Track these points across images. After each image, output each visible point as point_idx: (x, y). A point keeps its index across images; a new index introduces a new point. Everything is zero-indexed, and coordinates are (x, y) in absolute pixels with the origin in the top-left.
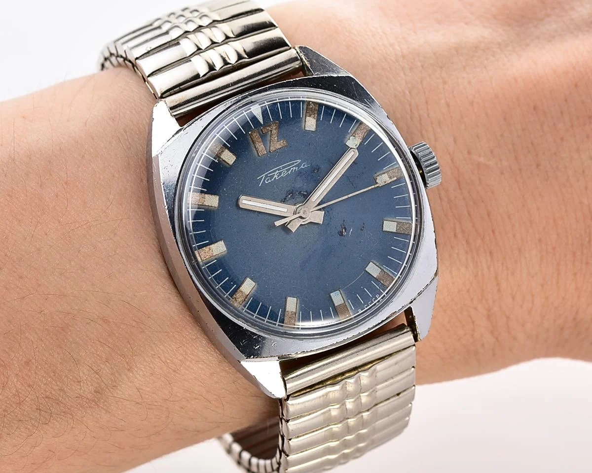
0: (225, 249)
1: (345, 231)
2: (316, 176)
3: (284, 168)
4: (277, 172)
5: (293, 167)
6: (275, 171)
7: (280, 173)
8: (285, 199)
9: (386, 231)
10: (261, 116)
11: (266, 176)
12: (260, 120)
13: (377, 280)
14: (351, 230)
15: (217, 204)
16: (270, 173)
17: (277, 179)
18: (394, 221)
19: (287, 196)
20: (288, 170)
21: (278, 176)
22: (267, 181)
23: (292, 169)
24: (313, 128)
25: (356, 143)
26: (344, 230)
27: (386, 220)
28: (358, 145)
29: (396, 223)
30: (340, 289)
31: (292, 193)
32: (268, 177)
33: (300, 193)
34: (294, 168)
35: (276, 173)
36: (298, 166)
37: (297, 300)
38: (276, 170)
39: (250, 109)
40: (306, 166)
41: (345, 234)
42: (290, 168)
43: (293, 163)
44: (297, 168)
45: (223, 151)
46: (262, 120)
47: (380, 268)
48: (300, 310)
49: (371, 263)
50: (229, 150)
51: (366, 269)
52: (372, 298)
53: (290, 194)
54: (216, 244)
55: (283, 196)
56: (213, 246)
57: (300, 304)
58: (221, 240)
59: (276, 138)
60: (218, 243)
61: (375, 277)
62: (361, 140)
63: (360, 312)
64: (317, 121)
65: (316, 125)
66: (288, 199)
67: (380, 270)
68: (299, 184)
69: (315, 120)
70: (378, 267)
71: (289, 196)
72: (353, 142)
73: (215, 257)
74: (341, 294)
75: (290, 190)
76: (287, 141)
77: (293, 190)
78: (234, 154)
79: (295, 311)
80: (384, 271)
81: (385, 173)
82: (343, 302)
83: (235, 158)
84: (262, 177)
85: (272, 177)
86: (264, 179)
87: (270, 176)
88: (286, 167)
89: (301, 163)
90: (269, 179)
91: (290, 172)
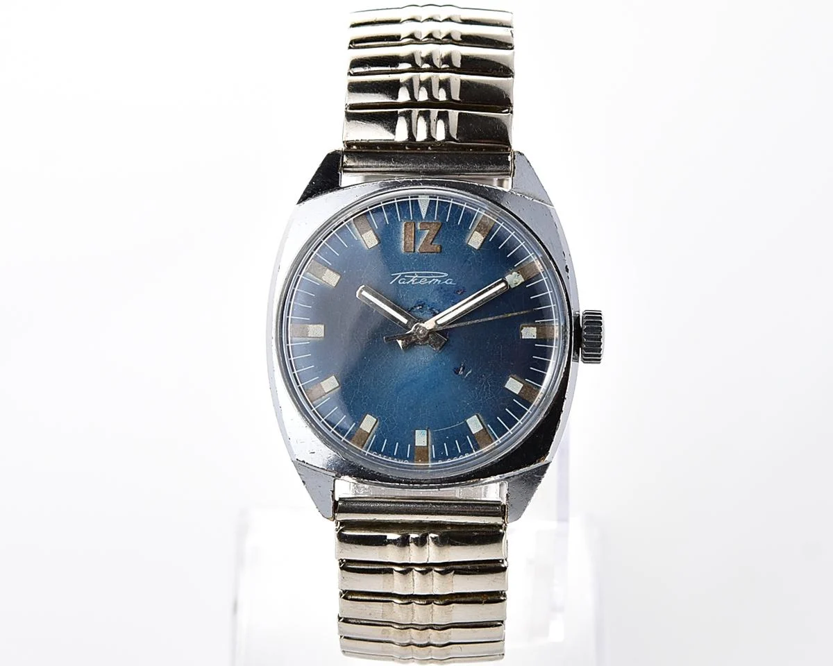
0: (323, 335)
1: (463, 370)
3: (427, 275)
4: (417, 276)
5: (435, 278)
6: (414, 275)
7: (419, 279)
8: (413, 308)
9: (507, 389)
10: (426, 210)
11: (403, 276)
12: (423, 213)
13: (473, 437)
14: (470, 372)
15: (335, 283)
16: (407, 275)
17: (413, 283)
18: (521, 383)
19: (415, 307)
20: (429, 280)
21: (415, 281)
22: (401, 281)
23: (434, 280)
24: (477, 246)
25: (517, 280)
26: (461, 369)
27: (512, 377)
28: (519, 284)
29: (522, 385)
30: (429, 430)
31: (422, 306)
32: (404, 278)
33: (431, 309)
34: (437, 280)
35: (414, 277)
36: (442, 279)
37: (376, 422)
38: (417, 274)
39: (418, 197)
40: (450, 283)
41: (461, 373)
42: (432, 278)
43: (439, 275)
44: (440, 281)
45: (367, 231)
46: (425, 214)
47: (483, 426)
48: (376, 433)
49: (475, 416)
50: (374, 232)
51: (467, 421)
52: (461, 454)
53: (419, 306)
54: (315, 326)
55: (412, 305)
56: (311, 327)
57: (379, 427)
58: (322, 324)
59: (431, 240)
60: (318, 325)
61: (474, 433)
62: (523, 280)
63: (440, 462)
64: (484, 240)
65: (482, 244)
66: (414, 310)
67: (482, 428)
68: (434, 299)
69: (483, 238)
70: (482, 424)
71: (418, 308)
72: (514, 279)
73: (309, 339)
74: (428, 435)
75: (421, 302)
76: (441, 248)
77: (425, 303)
78: (378, 238)
79: (369, 432)
80: (486, 431)
81: (534, 327)
82: (426, 445)
83: (377, 243)
84: (397, 276)
85: (408, 279)
86: (399, 279)
87: (406, 278)
88: (430, 275)
89: (447, 278)
90: (403, 280)
91: (431, 281)
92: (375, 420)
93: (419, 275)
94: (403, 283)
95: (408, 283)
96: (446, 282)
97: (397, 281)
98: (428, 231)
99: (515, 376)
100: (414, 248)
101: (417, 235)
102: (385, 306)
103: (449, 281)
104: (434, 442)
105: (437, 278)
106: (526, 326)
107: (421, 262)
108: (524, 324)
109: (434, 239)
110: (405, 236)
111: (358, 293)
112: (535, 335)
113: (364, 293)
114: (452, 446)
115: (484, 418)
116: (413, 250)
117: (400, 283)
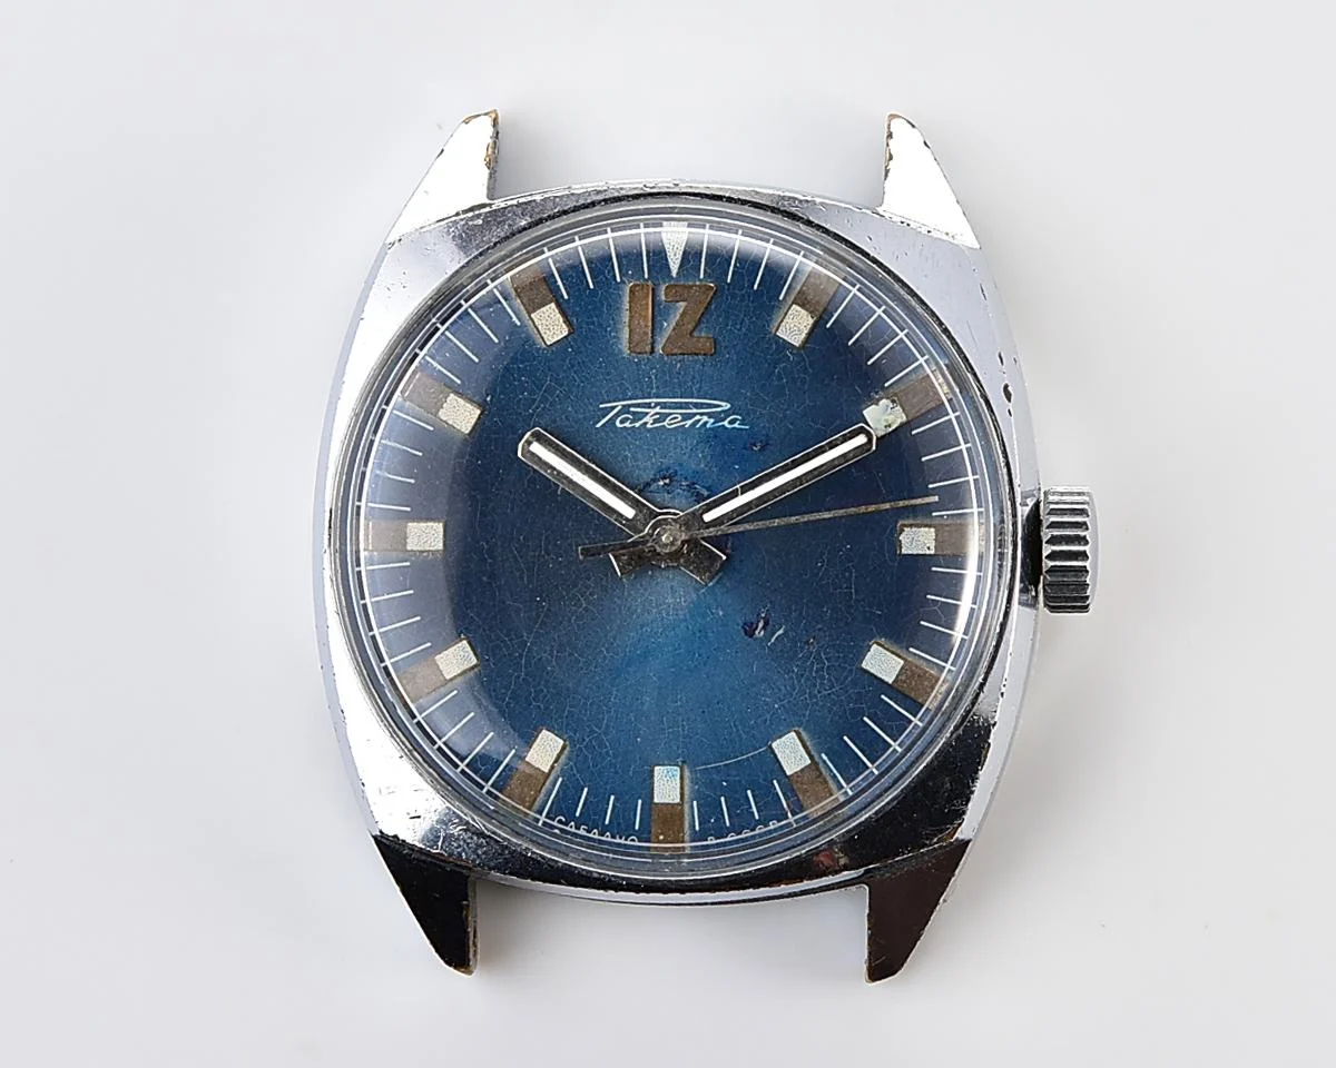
0: (440, 546)
1: (764, 628)
2: (751, 460)
3: (680, 406)
4: (658, 409)
5: (702, 414)
7: (663, 417)
8: (648, 484)
9: (866, 672)
10: (679, 256)
11: (625, 409)
12: (671, 264)
13: (789, 783)
14: (781, 632)
15: (470, 426)
17: (649, 426)
18: (900, 657)
19: (655, 480)
20: (686, 417)
21: (655, 421)
22: (622, 422)
23: (698, 417)
24: (797, 340)
25: (891, 418)
26: (761, 625)
27: (879, 644)
28: (894, 427)
29: (902, 662)
30: (686, 767)
31: (670, 477)
32: (629, 413)
33: (691, 486)
34: (705, 418)
35: (653, 411)
36: (718, 417)
37: (564, 748)
38: (658, 404)
39: (661, 226)
40: (736, 425)
41: (759, 633)
42: (695, 414)
43: (710, 406)
44: (712, 420)
45: (542, 305)
46: (677, 266)
47: (811, 757)
48: (563, 773)
49: (793, 734)
50: (559, 305)
51: (774, 745)
52: (759, 822)
53: (664, 478)
54: (423, 525)
55: (647, 476)
56: (414, 528)
57: (569, 759)
58: (439, 520)
59: (690, 327)
60: (430, 524)
61: (789, 773)
62: (905, 419)
63: (711, 841)
64: (815, 325)
65: (809, 334)
66: (653, 487)
67: (808, 762)
68: (698, 461)
69: (811, 321)
70: (808, 752)
71: (661, 483)
72: (881, 416)
73: (408, 555)
74: (682, 778)
75: (668, 468)
76: (715, 343)
77: (676, 472)
78: (568, 322)
79: (547, 771)
80: (818, 769)
81: (930, 526)
82: (678, 800)
83: (565, 334)
84: (614, 408)
85: (638, 417)
86: (617, 415)
87: (634, 413)
88: (686, 406)
89: (727, 413)
90: (627, 419)
91: (689, 422)
92: (562, 742)
93: (664, 406)
94: (627, 424)
95: (637, 425)
96: (726, 423)
97: (612, 420)
98: (682, 305)
99: (883, 641)
100: (653, 344)
101: (658, 313)
102: (586, 477)
103: (731, 422)
104: (697, 796)
105: (708, 413)
106: (911, 526)
107: (667, 378)
108: (906, 522)
109: (696, 326)
110: (631, 317)
111: (520, 445)
112: (932, 545)
113: (536, 448)
114: (738, 805)
115: (812, 738)
116: (648, 348)
117: (618, 424)
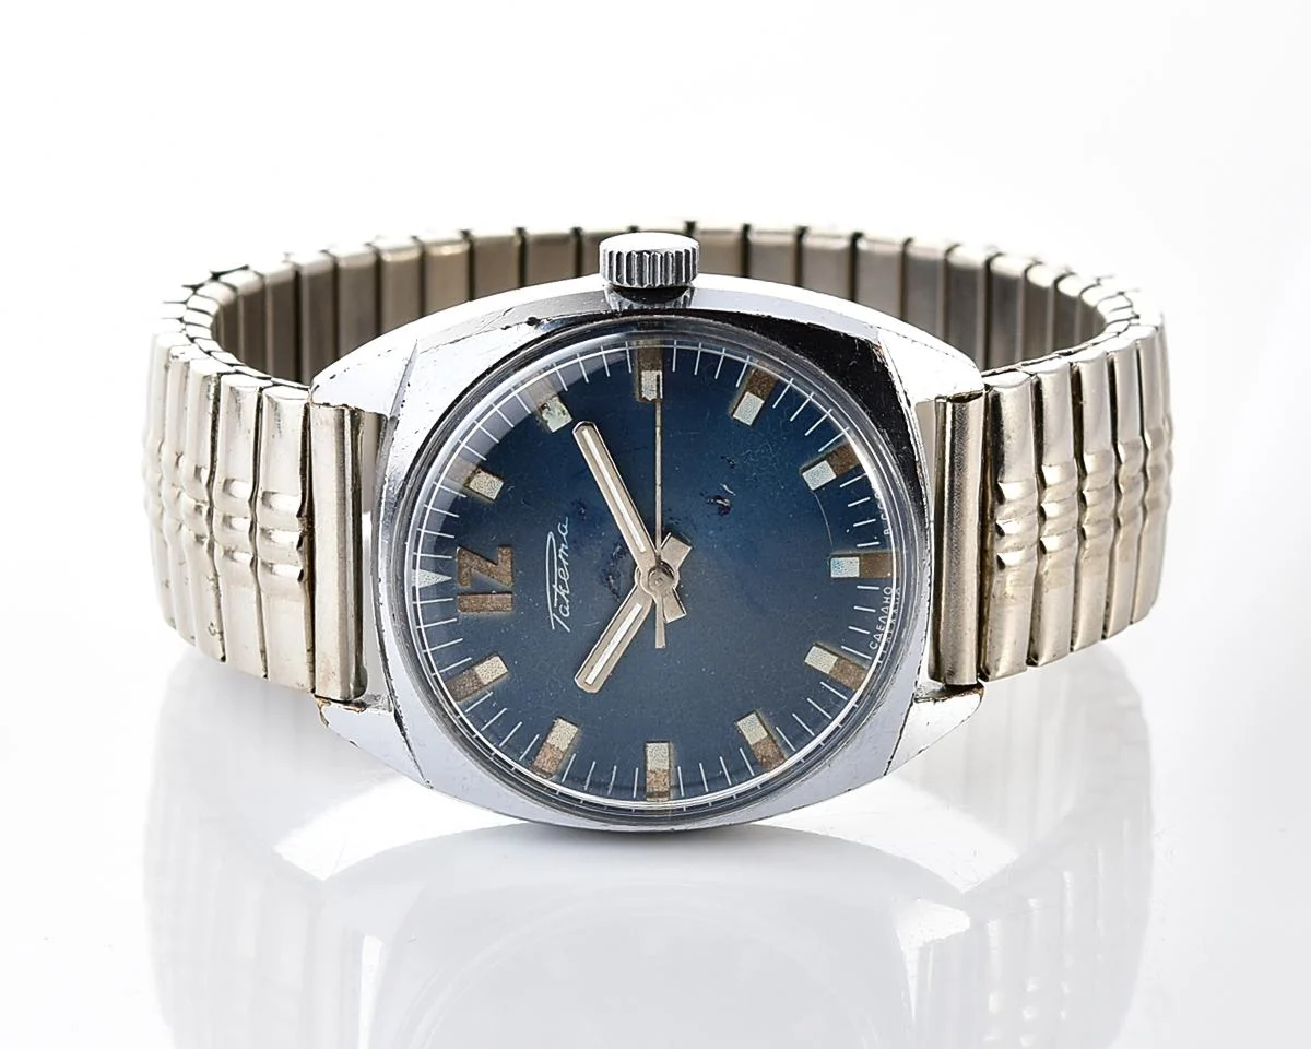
0: (665, 745)
1: (722, 500)
2: (592, 515)
3: (552, 569)
4: (555, 586)
5: (558, 553)
6: (552, 590)
7: (561, 582)
8: (614, 592)
9: (755, 421)
10: (438, 575)
11: (556, 611)
12: (441, 580)
13: (841, 478)
14: (725, 487)
15: (572, 726)
16: (552, 604)
17: (568, 592)
18: (743, 396)
19: (610, 586)
20: (560, 564)
21: (564, 588)
22: (566, 613)
23: (560, 556)
24: (498, 484)
25: (557, 411)
26: (720, 502)
27: (733, 413)
28: (564, 408)
29: (747, 393)
30: (832, 554)
31: (608, 575)
32: (558, 608)
33: (614, 559)
34: (561, 550)
35: (557, 590)
36: (560, 541)
37: (819, 646)
38: (551, 587)
39: (414, 588)
40: (566, 527)
41: (727, 503)
42: (558, 559)
43: (551, 546)
44: (563, 545)
45: (476, 676)
46: (443, 577)
47: (822, 460)
48: (838, 645)
49: (804, 474)
50: (477, 664)
51: (813, 488)
52: (873, 497)
53: (608, 579)
54: (649, 759)
55: (609, 594)
56: (651, 765)
57: (827, 641)
58: (645, 747)
59: (490, 564)
60: (648, 753)
61: (834, 476)
62: (557, 400)
63: (889, 531)
64: (486, 470)
65: (493, 475)
66: (616, 589)
67: (825, 462)
68: (595, 554)
69: (483, 473)
70: (818, 462)
71: (612, 581)
72: (556, 418)
73: (673, 769)
74: (839, 556)
75: (601, 577)
76: (503, 546)
77: (603, 571)
78: (489, 657)
79: (836, 658)
80: (831, 454)
81: (640, 377)
82: (857, 559)
83: (498, 658)
84: (555, 619)
85: (561, 601)
86: (560, 616)
87: (558, 605)
88: (552, 564)
89: (557, 536)
90: (563, 609)
91: (564, 561)
92: (814, 648)
93: (552, 582)
94: (567, 608)
95: (567, 601)
96: (564, 535)
97: (565, 620)
98: (474, 571)
99: (730, 410)
100: (504, 593)
101: (482, 590)
103: (563, 530)
104: (852, 544)
105: (556, 548)
106: (641, 393)
107: (530, 579)
108: (637, 396)
109: (488, 560)
110: (484, 609)
111: (588, 690)
112: (655, 373)
113: (590, 678)
115: (807, 459)
116: (510, 596)
117: (568, 615)
